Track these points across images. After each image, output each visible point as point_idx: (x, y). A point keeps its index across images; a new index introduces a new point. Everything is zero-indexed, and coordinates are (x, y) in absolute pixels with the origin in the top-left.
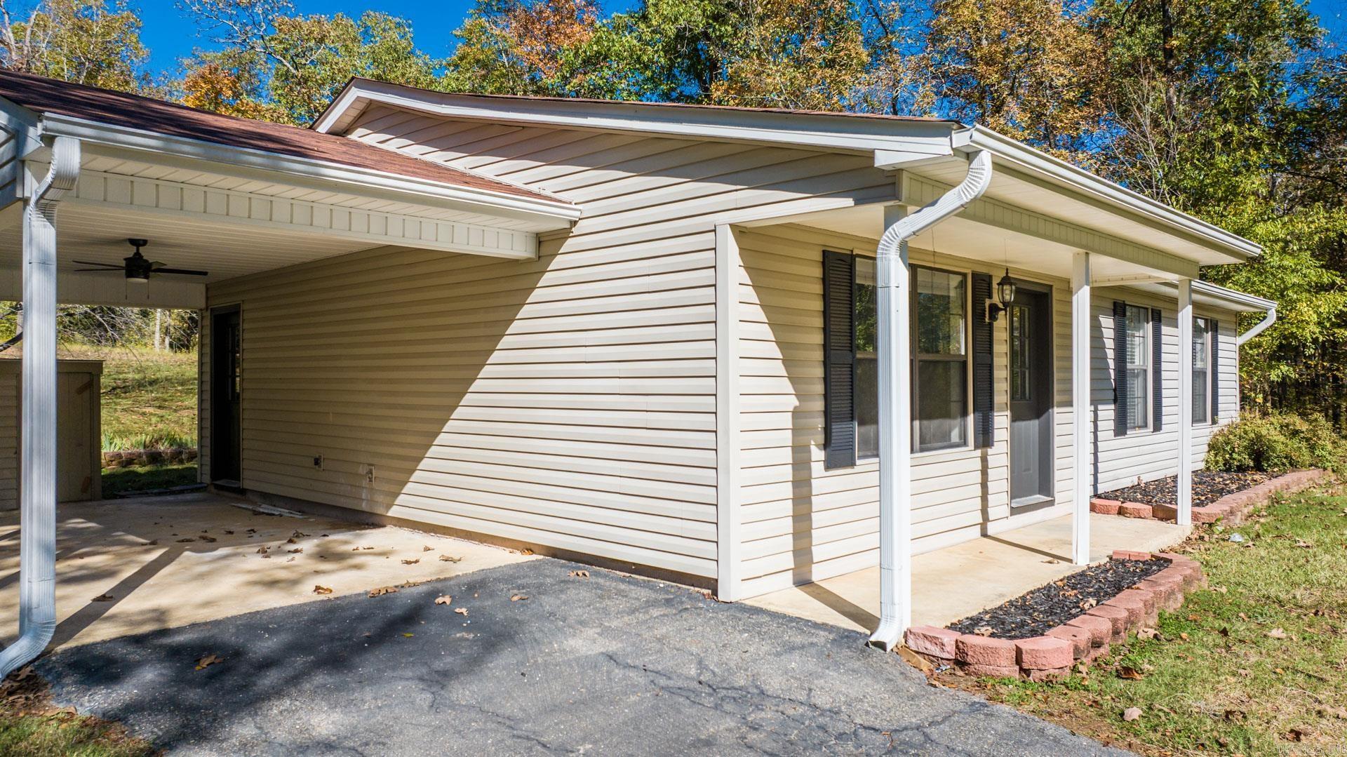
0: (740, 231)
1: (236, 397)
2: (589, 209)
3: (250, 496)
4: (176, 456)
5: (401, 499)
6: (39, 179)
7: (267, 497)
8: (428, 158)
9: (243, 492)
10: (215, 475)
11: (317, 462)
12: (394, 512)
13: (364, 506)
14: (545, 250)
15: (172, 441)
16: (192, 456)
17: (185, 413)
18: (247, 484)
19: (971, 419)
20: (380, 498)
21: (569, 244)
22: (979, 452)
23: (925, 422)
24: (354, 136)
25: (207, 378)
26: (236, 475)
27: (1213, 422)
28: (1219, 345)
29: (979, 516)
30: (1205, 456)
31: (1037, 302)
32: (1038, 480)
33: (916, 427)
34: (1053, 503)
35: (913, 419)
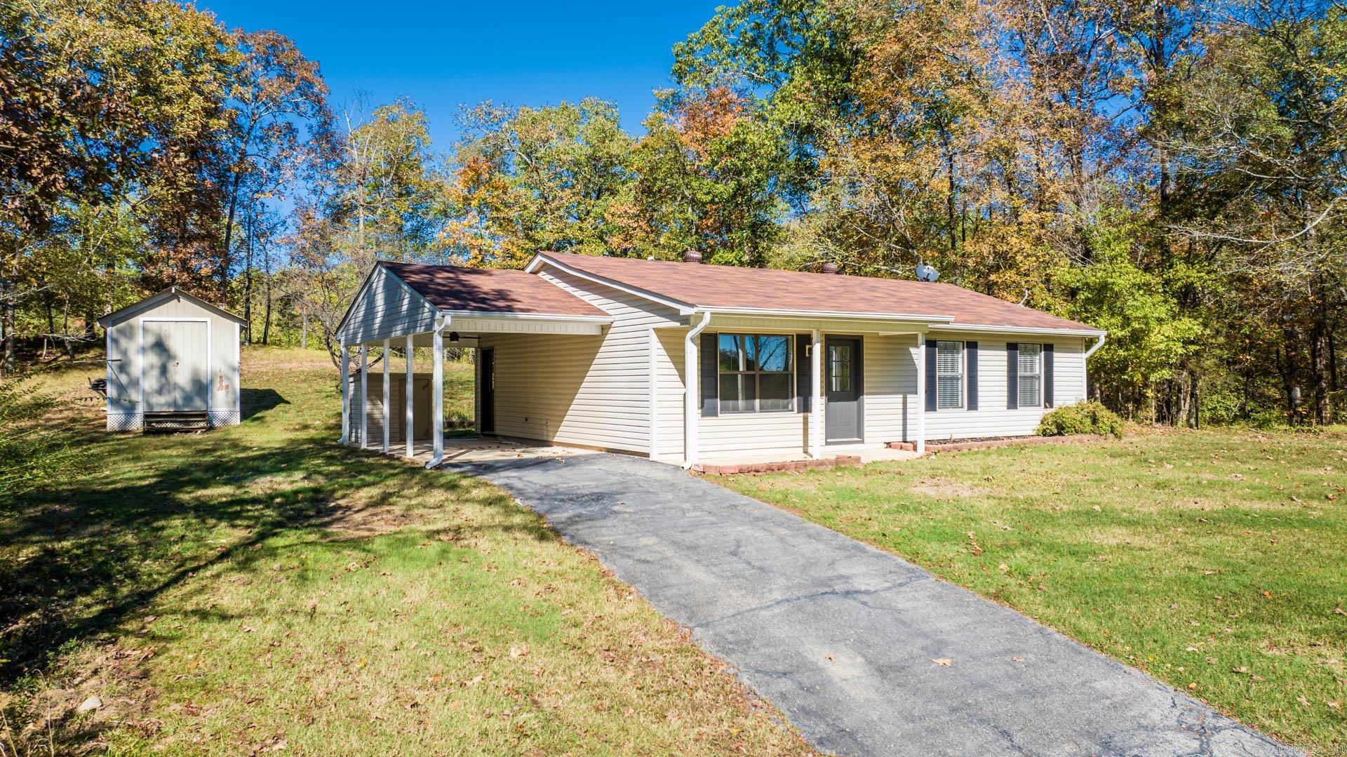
0: (657, 330)
1: (492, 392)
2: (617, 318)
3: (499, 438)
4: (462, 424)
5: (558, 433)
6: (440, 326)
7: (506, 437)
8: (567, 289)
9: (495, 436)
10: (483, 429)
11: (526, 419)
12: (556, 439)
13: (545, 438)
14: (605, 332)
15: (460, 416)
16: (470, 424)
17: (465, 401)
18: (497, 432)
19: (795, 399)
20: (550, 434)
21: (611, 330)
22: (801, 415)
23: (763, 401)
24: (540, 275)
25: (479, 381)
26: (492, 429)
27: (1046, 407)
28: (1055, 359)
29: (801, 444)
30: (1035, 427)
31: (855, 344)
32: (857, 431)
33: (757, 402)
34: (863, 442)
35: (755, 399)
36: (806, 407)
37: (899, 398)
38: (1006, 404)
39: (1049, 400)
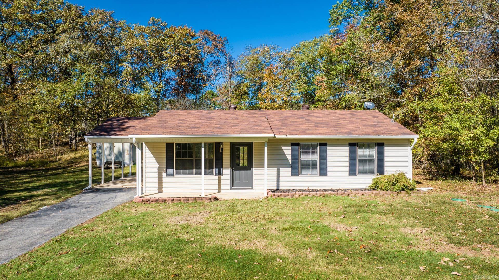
19: (214, 170)
22: (217, 176)
27: (377, 174)
28: (385, 150)
29: (217, 188)
30: (369, 185)
31: (250, 145)
32: (249, 184)
33: (194, 170)
34: (252, 189)
35: (193, 169)
36: (220, 174)
37: (275, 170)
38: (348, 173)
39: (381, 171)
